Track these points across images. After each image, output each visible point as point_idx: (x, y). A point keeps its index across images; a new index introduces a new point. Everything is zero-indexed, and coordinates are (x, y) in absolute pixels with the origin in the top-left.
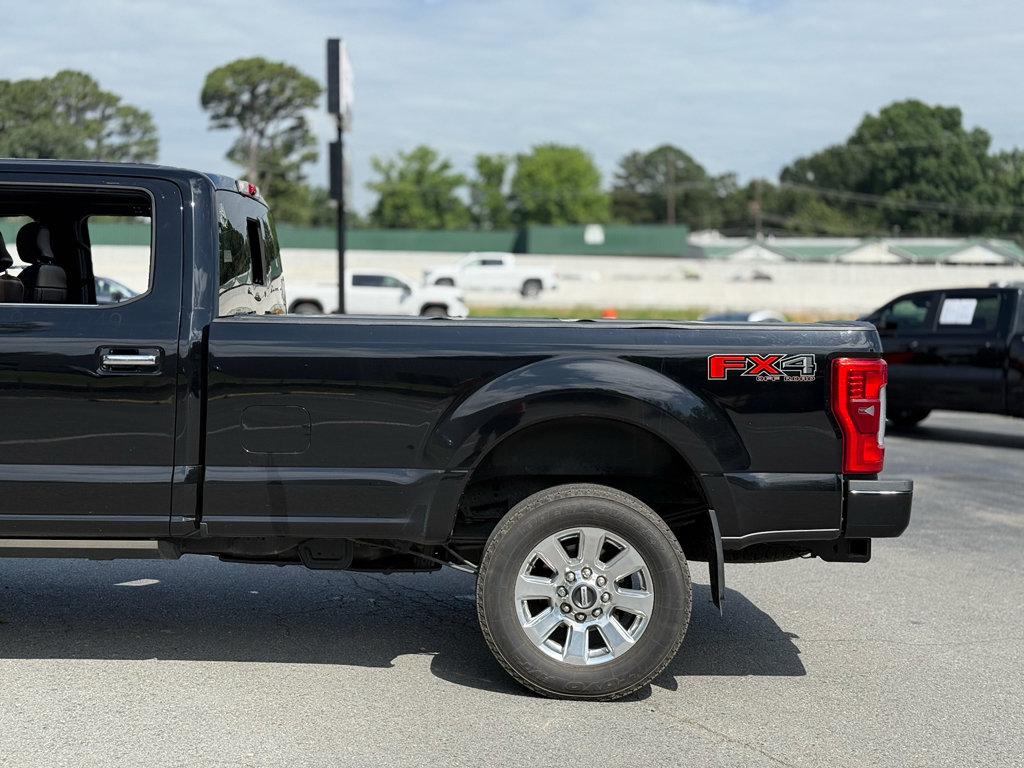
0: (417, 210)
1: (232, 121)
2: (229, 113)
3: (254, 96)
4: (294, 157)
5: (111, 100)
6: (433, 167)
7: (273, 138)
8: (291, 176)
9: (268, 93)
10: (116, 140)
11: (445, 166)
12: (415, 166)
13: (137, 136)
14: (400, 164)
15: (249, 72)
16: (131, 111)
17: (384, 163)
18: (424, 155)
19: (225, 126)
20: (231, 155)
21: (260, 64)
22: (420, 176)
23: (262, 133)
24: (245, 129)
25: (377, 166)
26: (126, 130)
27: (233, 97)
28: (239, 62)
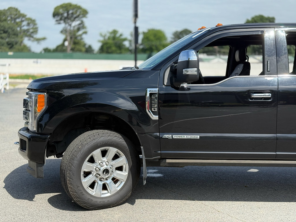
0: (114, 48)
1: (62, 22)
2: (61, 19)
3: (68, 15)
4: (80, 32)
5: (24, 16)
6: (118, 35)
7: (74, 27)
8: (79, 38)
9: (72, 13)
10: (25, 28)
11: (121, 35)
12: (112, 35)
13: (31, 26)
14: (108, 35)
15: (67, 7)
16: (30, 19)
17: (103, 34)
18: (115, 32)
19: (59, 23)
20: (62, 32)
21: (70, 5)
22: (114, 38)
23: (70, 25)
24: (66, 24)
25: (101, 35)
26: (28, 24)
27: (62, 14)
28: (64, 4)
